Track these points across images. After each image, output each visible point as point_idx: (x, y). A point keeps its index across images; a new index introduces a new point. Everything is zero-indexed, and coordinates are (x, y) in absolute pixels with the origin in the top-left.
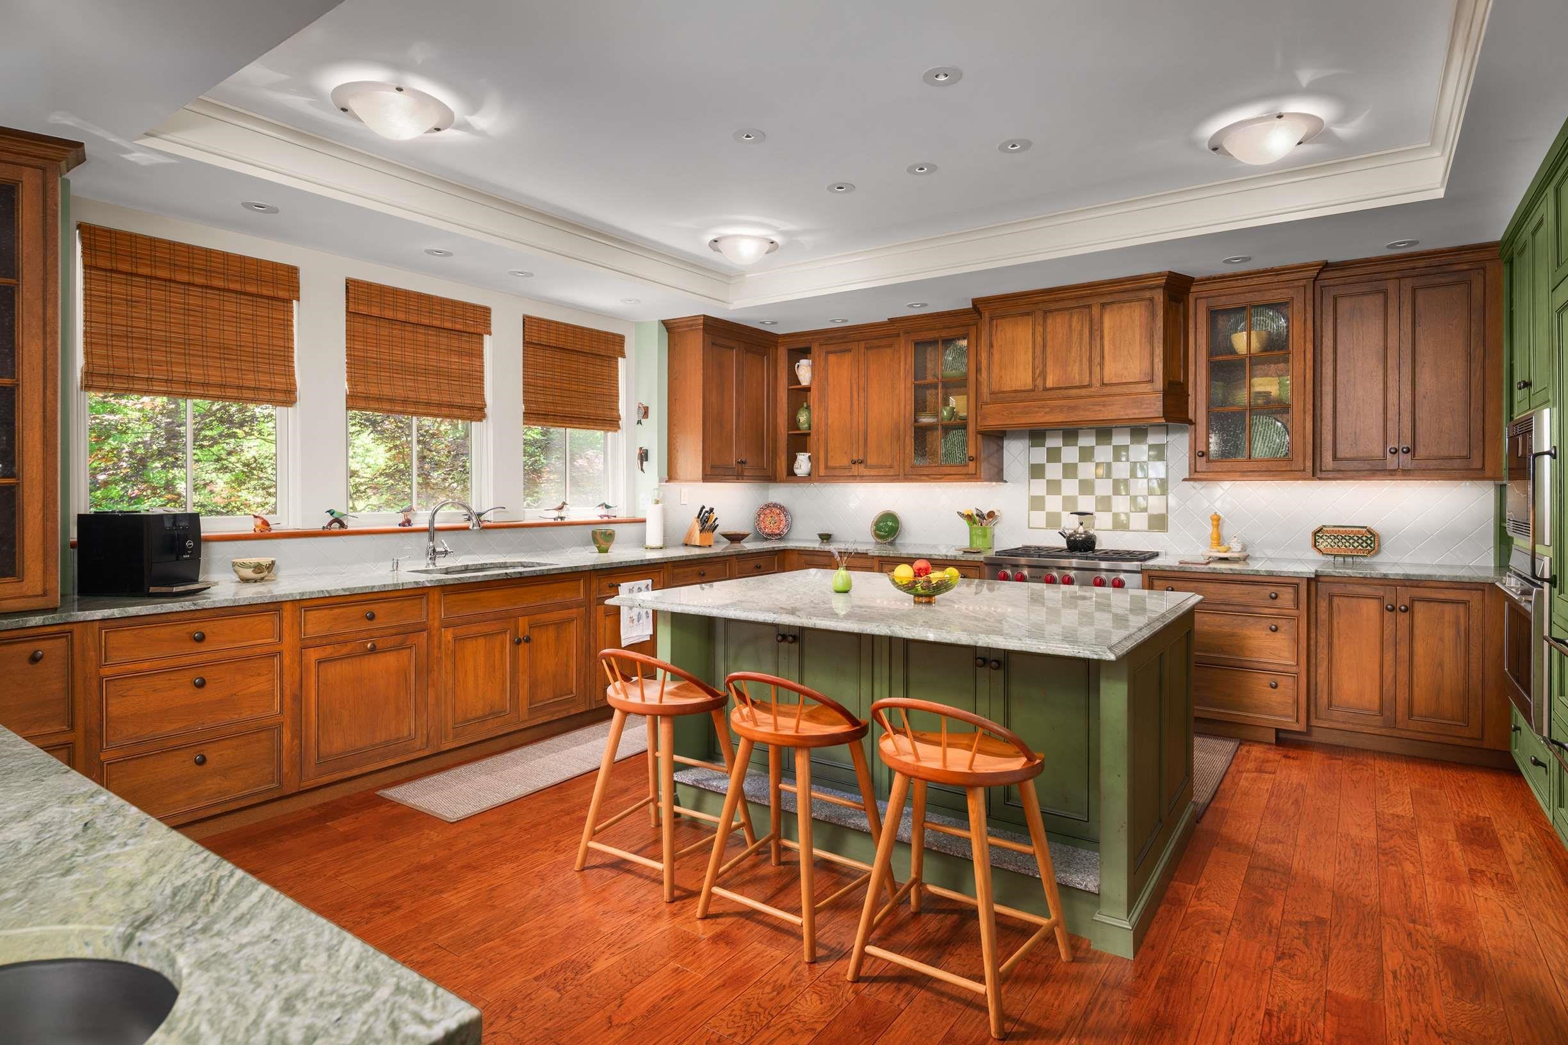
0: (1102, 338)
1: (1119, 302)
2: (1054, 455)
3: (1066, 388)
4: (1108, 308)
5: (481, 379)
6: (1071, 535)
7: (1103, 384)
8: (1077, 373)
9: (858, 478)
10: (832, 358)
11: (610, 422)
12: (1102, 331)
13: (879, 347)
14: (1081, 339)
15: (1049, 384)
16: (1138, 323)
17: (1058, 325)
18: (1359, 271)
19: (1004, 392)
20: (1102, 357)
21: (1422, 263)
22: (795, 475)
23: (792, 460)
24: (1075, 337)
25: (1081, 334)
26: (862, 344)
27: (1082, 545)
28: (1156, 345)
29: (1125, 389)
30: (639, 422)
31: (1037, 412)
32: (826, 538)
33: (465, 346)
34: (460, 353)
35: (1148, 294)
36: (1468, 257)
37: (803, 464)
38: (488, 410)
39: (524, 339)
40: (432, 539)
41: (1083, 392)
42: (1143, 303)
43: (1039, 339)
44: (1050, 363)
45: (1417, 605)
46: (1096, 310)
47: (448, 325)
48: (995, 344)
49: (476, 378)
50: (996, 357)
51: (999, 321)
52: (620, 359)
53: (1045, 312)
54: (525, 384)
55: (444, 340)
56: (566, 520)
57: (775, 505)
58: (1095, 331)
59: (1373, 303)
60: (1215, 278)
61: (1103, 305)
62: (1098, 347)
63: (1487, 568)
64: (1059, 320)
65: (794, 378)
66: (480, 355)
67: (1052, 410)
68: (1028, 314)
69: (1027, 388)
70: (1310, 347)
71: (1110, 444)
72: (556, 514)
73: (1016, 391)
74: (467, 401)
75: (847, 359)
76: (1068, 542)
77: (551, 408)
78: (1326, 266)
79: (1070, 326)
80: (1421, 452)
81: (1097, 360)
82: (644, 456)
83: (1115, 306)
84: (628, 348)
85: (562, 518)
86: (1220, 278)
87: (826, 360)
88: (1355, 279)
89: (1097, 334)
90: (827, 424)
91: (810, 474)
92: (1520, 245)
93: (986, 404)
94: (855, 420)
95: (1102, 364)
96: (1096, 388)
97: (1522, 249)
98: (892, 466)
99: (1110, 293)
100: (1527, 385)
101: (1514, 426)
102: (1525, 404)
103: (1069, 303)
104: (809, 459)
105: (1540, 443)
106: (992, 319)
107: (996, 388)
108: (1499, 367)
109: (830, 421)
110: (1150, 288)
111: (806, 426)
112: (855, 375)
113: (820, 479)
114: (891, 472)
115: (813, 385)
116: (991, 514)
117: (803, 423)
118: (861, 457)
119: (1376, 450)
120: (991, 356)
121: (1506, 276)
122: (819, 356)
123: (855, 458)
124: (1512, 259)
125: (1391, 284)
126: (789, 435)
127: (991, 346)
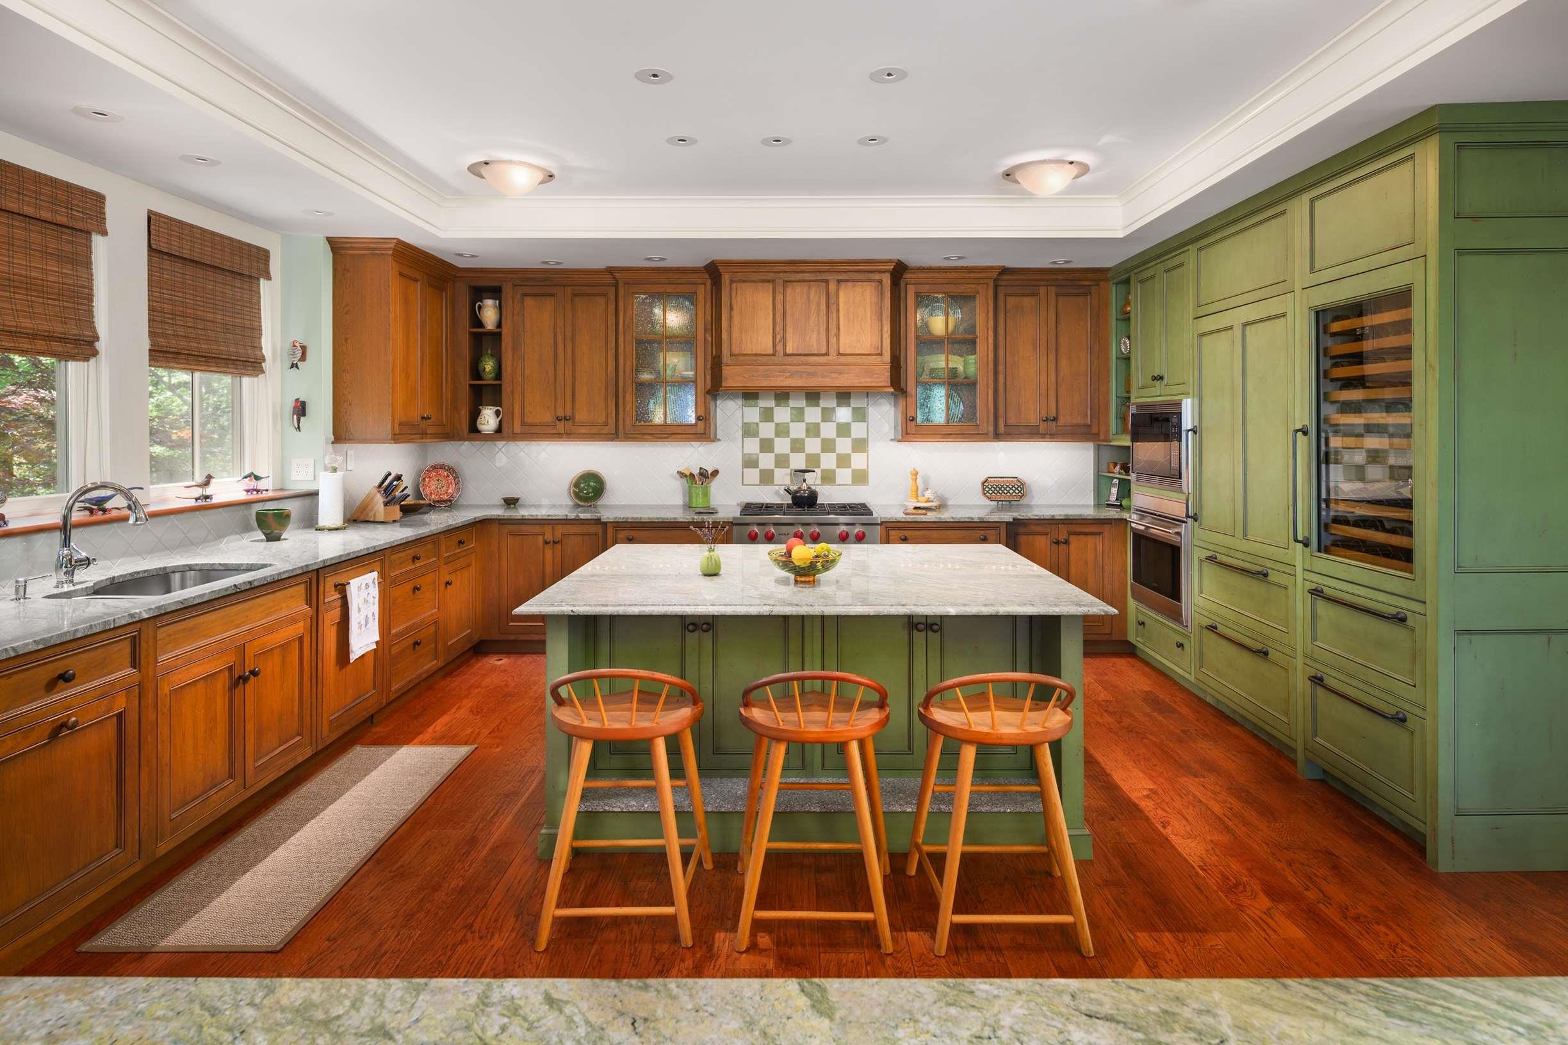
0: (838, 310)
1: (853, 281)
2: (767, 415)
3: (805, 355)
4: (843, 285)
5: (90, 298)
6: (796, 492)
7: (839, 354)
8: (814, 341)
9: (565, 436)
10: (529, 302)
11: (252, 364)
12: (838, 305)
13: (589, 295)
14: (819, 310)
15: (789, 350)
16: (868, 301)
17: (797, 295)
18: (1021, 277)
19: (744, 355)
20: (838, 329)
21: (1061, 277)
22: (478, 431)
23: (475, 415)
24: (813, 307)
25: (818, 305)
26: (569, 290)
27: (805, 501)
28: (884, 321)
29: (858, 360)
30: (294, 366)
31: (777, 376)
32: (511, 502)
33: (67, 248)
34: (61, 258)
35: (877, 276)
36: (1090, 275)
37: (488, 419)
38: (101, 346)
39: (150, 245)
40: (66, 543)
41: (822, 360)
42: (873, 284)
43: (779, 307)
44: (789, 330)
45: (1072, 539)
46: (832, 286)
47: (45, 215)
48: (735, 307)
49: (83, 296)
50: (736, 319)
51: (739, 285)
52: (262, 281)
53: (785, 282)
54: (151, 309)
55: (35, 237)
56: (216, 500)
57: (442, 467)
58: (831, 305)
59: (1028, 302)
60: (924, 268)
61: (839, 281)
62: (835, 319)
63: (1087, 506)
64: (798, 290)
65: (477, 322)
66: (88, 264)
67: (792, 375)
68: (768, 281)
69: (768, 352)
70: (991, 333)
71: (818, 405)
72: (198, 492)
73: (756, 355)
74: (72, 330)
75: (549, 303)
76: (793, 498)
77: (183, 344)
78: (1005, 271)
79: (809, 297)
80: (1062, 421)
81: (833, 331)
82: (301, 409)
83: (849, 284)
84: (275, 266)
85: (207, 497)
86: (928, 269)
87: (522, 301)
88: (1018, 283)
89: (833, 308)
90: (523, 375)
91: (499, 430)
92: (1145, 275)
93: (727, 365)
94: (560, 373)
95: (838, 336)
96: (832, 357)
97: (1147, 279)
98: (606, 424)
99: (846, 272)
100: (1155, 378)
101: (1139, 406)
102: (1152, 391)
103: (807, 276)
104: (497, 413)
105: (1187, 423)
106: (732, 282)
107: (736, 350)
108: (1107, 359)
109: (527, 372)
110: (880, 272)
111: (492, 375)
112: (560, 323)
113: (515, 437)
114: (606, 430)
115: (505, 330)
116: (715, 473)
117: (490, 373)
118: (568, 413)
119: (1032, 418)
120: (731, 318)
121: (1114, 293)
122: (513, 298)
123: (561, 413)
124: (1127, 282)
125: (1042, 290)
126: (471, 385)
127: (731, 308)
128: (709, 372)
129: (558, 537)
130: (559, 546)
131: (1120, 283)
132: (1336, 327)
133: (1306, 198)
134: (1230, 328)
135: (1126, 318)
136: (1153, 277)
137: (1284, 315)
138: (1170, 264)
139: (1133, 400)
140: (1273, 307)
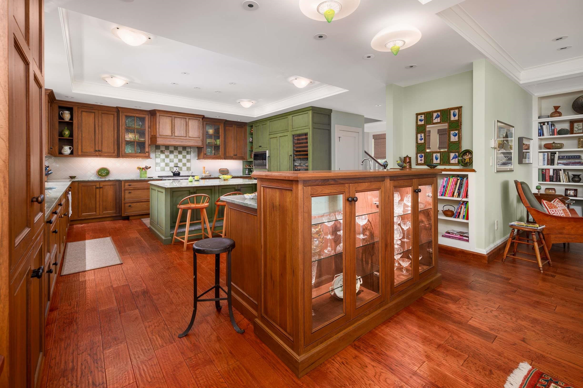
3: (181, 137)
4: (190, 120)
6: (174, 172)
7: (189, 137)
8: (183, 133)
9: (99, 156)
10: (84, 113)
13: (108, 114)
14: (184, 126)
15: (176, 135)
16: (196, 124)
18: (229, 122)
19: (163, 135)
20: (189, 130)
21: (238, 123)
22: (62, 154)
23: (61, 148)
24: (182, 124)
25: (184, 124)
26: (100, 112)
27: (177, 174)
28: (201, 130)
29: (194, 139)
31: (172, 142)
32: (73, 177)
36: (243, 124)
37: (67, 150)
41: (184, 138)
42: (197, 120)
43: (173, 123)
44: (176, 130)
46: (187, 120)
50: (161, 126)
53: (175, 117)
59: (231, 128)
60: (208, 118)
62: (188, 128)
64: (178, 120)
67: (177, 142)
68: (170, 117)
69: (170, 135)
70: (223, 135)
73: (167, 136)
75: (92, 115)
76: (173, 174)
78: (226, 121)
79: (181, 122)
80: (238, 156)
83: (192, 120)
87: (81, 113)
88: (229, 124)
89: (188, 125)
90: (82, 137)
91: (72, 153)
92: (256, 125)
93: (158, 138)
94: (97, 137)
95: (189, 132)
96: (187, 138)
97: (257, 126)
98: (114, 153)
99: (191, 117)
100: (260, 147)
101: (255, 152)
102: (259, 149)
103: (181, 117)
104: (70, 148)
105: (267, 155)
106: (160, 116)
107: (161, 134)
108: (247, 142)
109: (83, 136)
110: (199, 118)
111: (68, 136)
112: (97, 121)
113: (78, 156)
114: (114, 155)
115: (75, 121)
116: (150, 167)
117: (67, 135)
118: (100, 149)
119: (232, 155)
120: (159, 125)
121: (248, 128)
122: (78, 112)
123: (97, 149)
124: (252, 126)
125: (234, 126)
126: (59, 139)
127: (159, 123)
128: (149, 139)
129: (101, 186)
130: (102, 189)
131: (250, 126)
132: (296, 138)
133: (291, 116)
134: (277, 137)
135: (252, 134)
136: (259, 126)
137: (287, 135)
138: (263, 124)
139: (254, 151)
140: (286, 134)
